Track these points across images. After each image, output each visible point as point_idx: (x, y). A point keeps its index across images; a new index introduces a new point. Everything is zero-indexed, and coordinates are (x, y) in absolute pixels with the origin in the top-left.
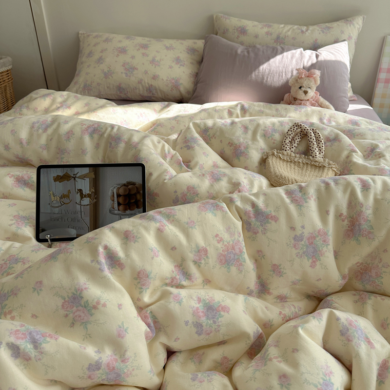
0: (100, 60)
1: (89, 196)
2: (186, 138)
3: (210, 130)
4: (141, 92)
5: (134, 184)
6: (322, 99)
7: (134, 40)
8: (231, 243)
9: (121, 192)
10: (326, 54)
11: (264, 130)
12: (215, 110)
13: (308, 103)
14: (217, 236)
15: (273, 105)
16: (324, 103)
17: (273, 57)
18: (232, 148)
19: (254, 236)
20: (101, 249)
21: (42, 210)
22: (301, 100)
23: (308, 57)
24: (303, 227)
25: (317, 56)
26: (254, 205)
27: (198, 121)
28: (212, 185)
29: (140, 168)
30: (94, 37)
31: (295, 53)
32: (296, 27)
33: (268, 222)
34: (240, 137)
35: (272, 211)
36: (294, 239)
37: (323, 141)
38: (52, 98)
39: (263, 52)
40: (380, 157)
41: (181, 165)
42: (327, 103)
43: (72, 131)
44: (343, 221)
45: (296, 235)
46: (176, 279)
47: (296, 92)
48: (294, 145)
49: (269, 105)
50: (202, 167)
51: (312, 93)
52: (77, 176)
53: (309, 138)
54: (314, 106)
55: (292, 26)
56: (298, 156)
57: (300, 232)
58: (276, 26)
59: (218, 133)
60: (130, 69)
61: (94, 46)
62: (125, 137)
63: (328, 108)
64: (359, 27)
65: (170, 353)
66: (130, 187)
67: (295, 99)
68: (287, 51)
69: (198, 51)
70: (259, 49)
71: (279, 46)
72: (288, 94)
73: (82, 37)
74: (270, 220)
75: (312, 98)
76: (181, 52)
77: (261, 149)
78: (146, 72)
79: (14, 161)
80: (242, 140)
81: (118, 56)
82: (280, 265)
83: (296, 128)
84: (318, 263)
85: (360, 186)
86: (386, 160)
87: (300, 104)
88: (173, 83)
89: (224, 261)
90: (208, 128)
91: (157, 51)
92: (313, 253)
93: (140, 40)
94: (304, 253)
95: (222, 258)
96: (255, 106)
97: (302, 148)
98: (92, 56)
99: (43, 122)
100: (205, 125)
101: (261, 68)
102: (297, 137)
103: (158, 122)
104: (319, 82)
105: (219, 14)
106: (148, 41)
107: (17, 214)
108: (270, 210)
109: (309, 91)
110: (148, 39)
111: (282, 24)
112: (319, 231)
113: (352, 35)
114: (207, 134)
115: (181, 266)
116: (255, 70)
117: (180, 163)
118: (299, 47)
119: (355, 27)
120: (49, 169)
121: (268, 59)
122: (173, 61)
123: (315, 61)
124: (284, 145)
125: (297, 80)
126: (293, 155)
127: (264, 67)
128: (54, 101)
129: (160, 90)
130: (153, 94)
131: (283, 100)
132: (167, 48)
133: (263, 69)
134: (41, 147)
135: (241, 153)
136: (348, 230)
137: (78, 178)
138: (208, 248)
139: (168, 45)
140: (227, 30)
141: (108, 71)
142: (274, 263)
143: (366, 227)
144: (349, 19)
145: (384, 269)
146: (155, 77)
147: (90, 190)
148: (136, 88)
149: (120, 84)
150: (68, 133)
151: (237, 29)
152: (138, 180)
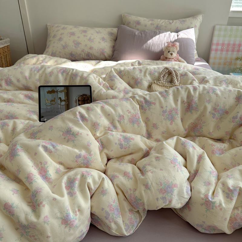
0: (60, 39)
1: (64, 101)
2: (110, 75)
3: (122, 72)
4: (83, 57)
5: (86, 95)
6: (180, 58)
7: (78, 28)
8: (134, 114)
9: (80, 99)
10: (183, 34)
11: (150, 71)
12: (124, 64)
13: (173, 60)
14: (128, 110)
15: (155, 61)
16: (181, 60)
17: (155, 36)
18: (134, 80)
19: (145, 111)
20: (77, 113)
21: (42, 107)
22: (170, 59)
23: (173, 36)
24: (166, 107)
25: (178, 36)
26: (144, 98)
27: (116, 68)
28: (125, 96)
29: (89, 87)
30: (56, 27)
31: (166, 34)
32: (167, 21)
33: (151, 105)
34: (138, 74)
35: (153, 100)
36: (163, 112)
37: (179, 76)
38: (37, 58)
39: (149, 34)
40: (207, 82)
41: (109, 88)
42: (183, 60)
43: (52, 72)
44: (185, 104)
45: (163, 110)
46: (111, 128)
47: (167, 54)
48: (165, 78)
49: (153, 61)
50: (119, 89)
51: (175, 55)
52: (58, 91)
53: (172, 75)
54: (177, 61)
55: (164, 20)
56: (167, 83)
57: (165, 109)
58: (156, 20)
59: (126, 73)
60: (77, 44)
61: (57, 31)
62: (80, 74)
63: (183, 62)
64: (200, 20)
65: (109, 160)
66: (84, 96)
67: (166, 58)
68: (162, 33)
69: (114, 34)
70: (147, 32)
71: (158, 30)
72: (162, 56)
73: (49, 27)
74: (152, 104)
75: (175, 57)
76: (105, 35)
77: (149, 81)
78: (86, 45)
79: (22, 88)
80: (139, 76)
81: (70, 37)
82: (156, 124)
83: (166, 70)
84: (173, 123)
85: (192, 89)
86: (209, 83)
87: (169, 60)
88: (101, 51)
89: (131, 121)
90: (121, 71)
91: (91, 34)
92: (171, 118)
93: (82, 28)
94: (167, 118)
95: (130, 120)
96: (145, 62)
97: (169, 80)
98: (55, 37)
99: (36, 68)
100: (120, 69)
101: (148, 42)
102: (166, 74)
103: (95, 70)
104: (178, 49)
105: (125, 14)
106: (86, 29)
107: (28, 110)
108: (152, 100)
109: (173, 53)
110: (86, 28)
111: (159, 19)
112: (174, 108)
113: (196, 25)
114: (121, 74)
115: (112, 123)
116: (145, 43)
117: (108, 87)
118: (168, 31)
119: (198, 21)
120: (44, 88)
121: (152, 37)
122: (101, 39)
123: (176, 38)
124: (160, 78)
125: (167, 48)
126: (164, 83)
127: (150, 42)
128: (38, 60)
129: (94, 55)
130: (90, 57)
131: (160, 59)
132: (97, 32)
133: (149, 43)
134: (36, 80)
135: (138, 82)
136: (187, 108)
137: (59, 92)
138: (124, 115)
139: (97, 31)
140: (130, 22)
141: (65, 45)
142: (154, 123)
143: (195, 106)
144: (195, 16)
145: (203, 124)
146: (91, 48)
147: (65, 98)
148: (80, 54)
149: (72, 52)
150: (50, 73)
151: (135, 22)
152: (88, 93)
